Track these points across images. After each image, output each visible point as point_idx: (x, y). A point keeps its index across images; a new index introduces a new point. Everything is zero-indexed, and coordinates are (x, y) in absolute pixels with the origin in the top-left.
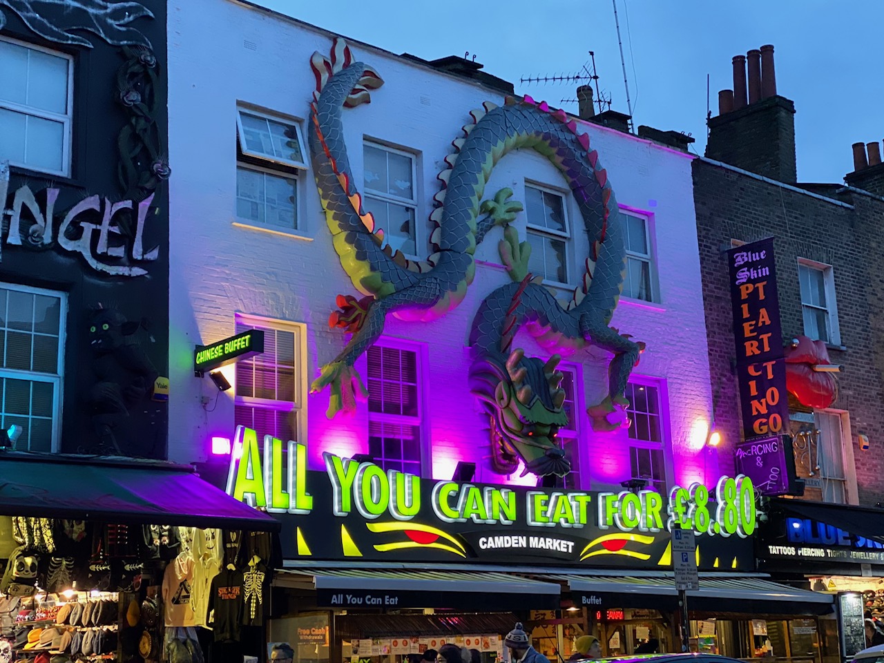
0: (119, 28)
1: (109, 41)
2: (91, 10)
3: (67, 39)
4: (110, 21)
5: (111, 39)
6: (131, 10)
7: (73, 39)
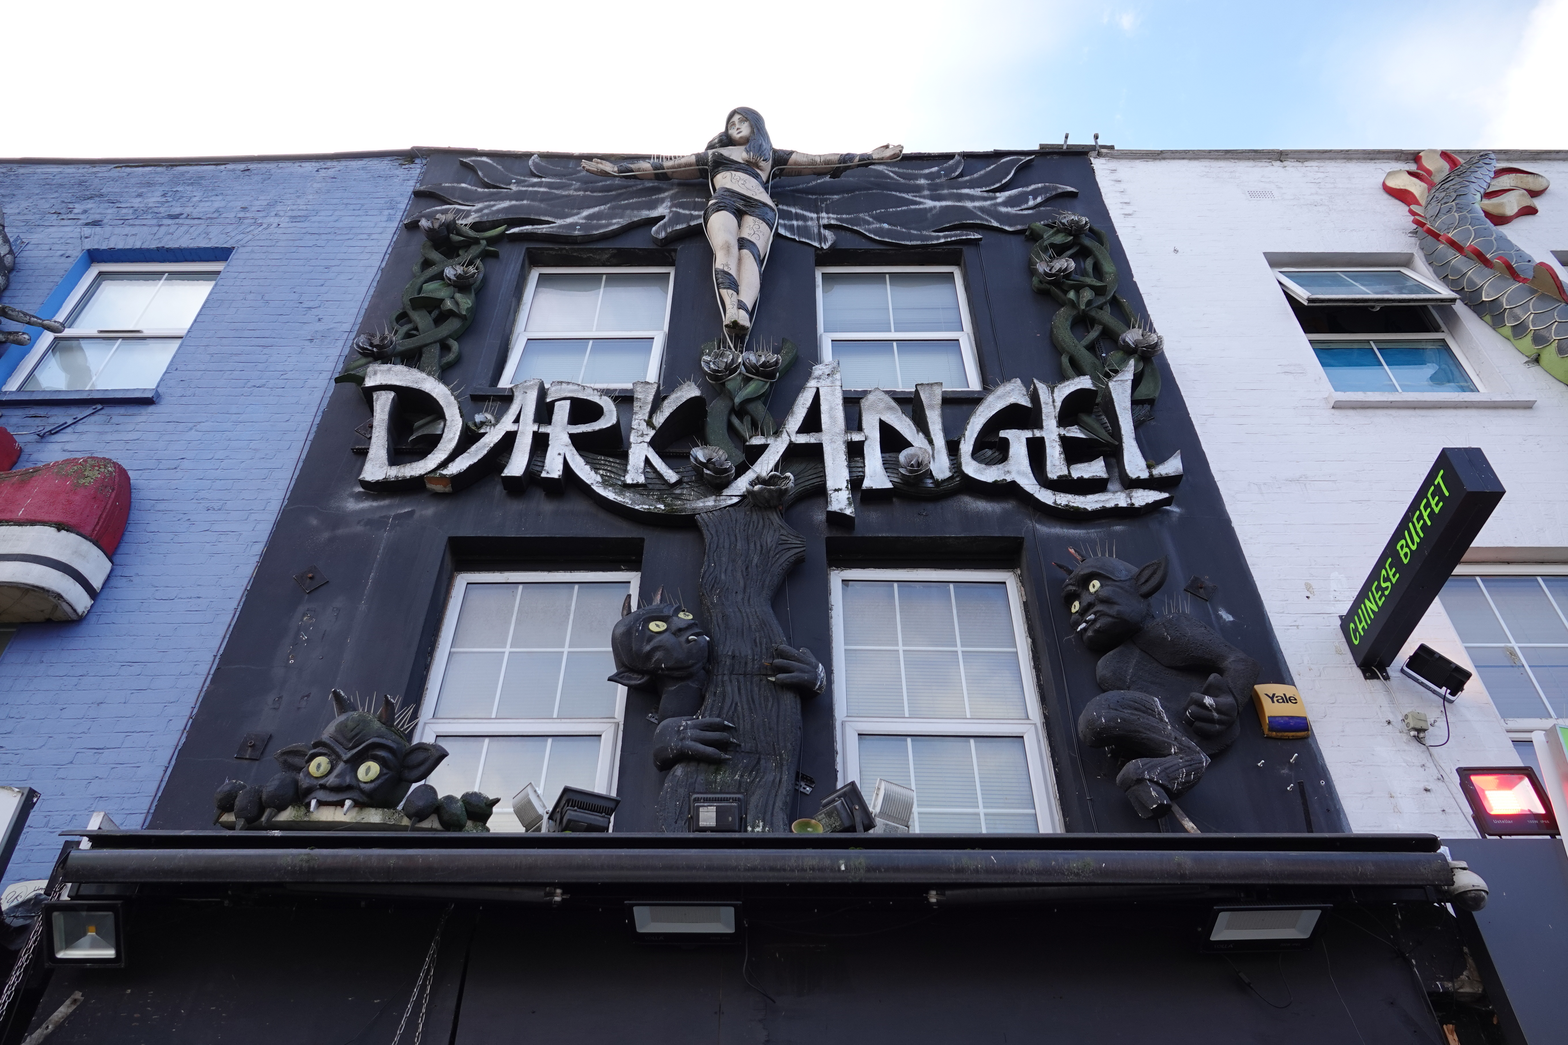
0: (1021, 212)
1: (1007, 228)
2: (969, 204)
3: (938, 238)
4: (1003, 210)
5: (1010, 226)
6: (1035, 194)
7: (945, 237)
